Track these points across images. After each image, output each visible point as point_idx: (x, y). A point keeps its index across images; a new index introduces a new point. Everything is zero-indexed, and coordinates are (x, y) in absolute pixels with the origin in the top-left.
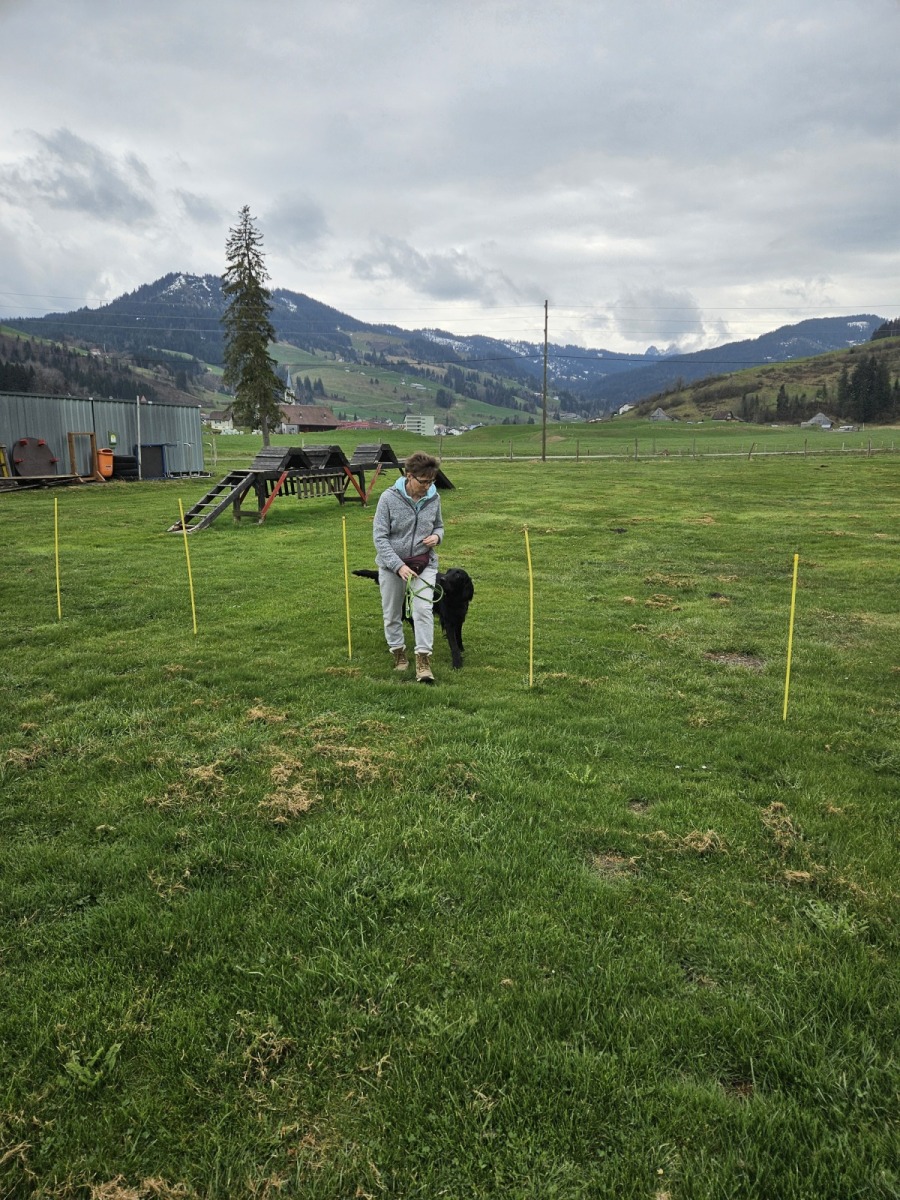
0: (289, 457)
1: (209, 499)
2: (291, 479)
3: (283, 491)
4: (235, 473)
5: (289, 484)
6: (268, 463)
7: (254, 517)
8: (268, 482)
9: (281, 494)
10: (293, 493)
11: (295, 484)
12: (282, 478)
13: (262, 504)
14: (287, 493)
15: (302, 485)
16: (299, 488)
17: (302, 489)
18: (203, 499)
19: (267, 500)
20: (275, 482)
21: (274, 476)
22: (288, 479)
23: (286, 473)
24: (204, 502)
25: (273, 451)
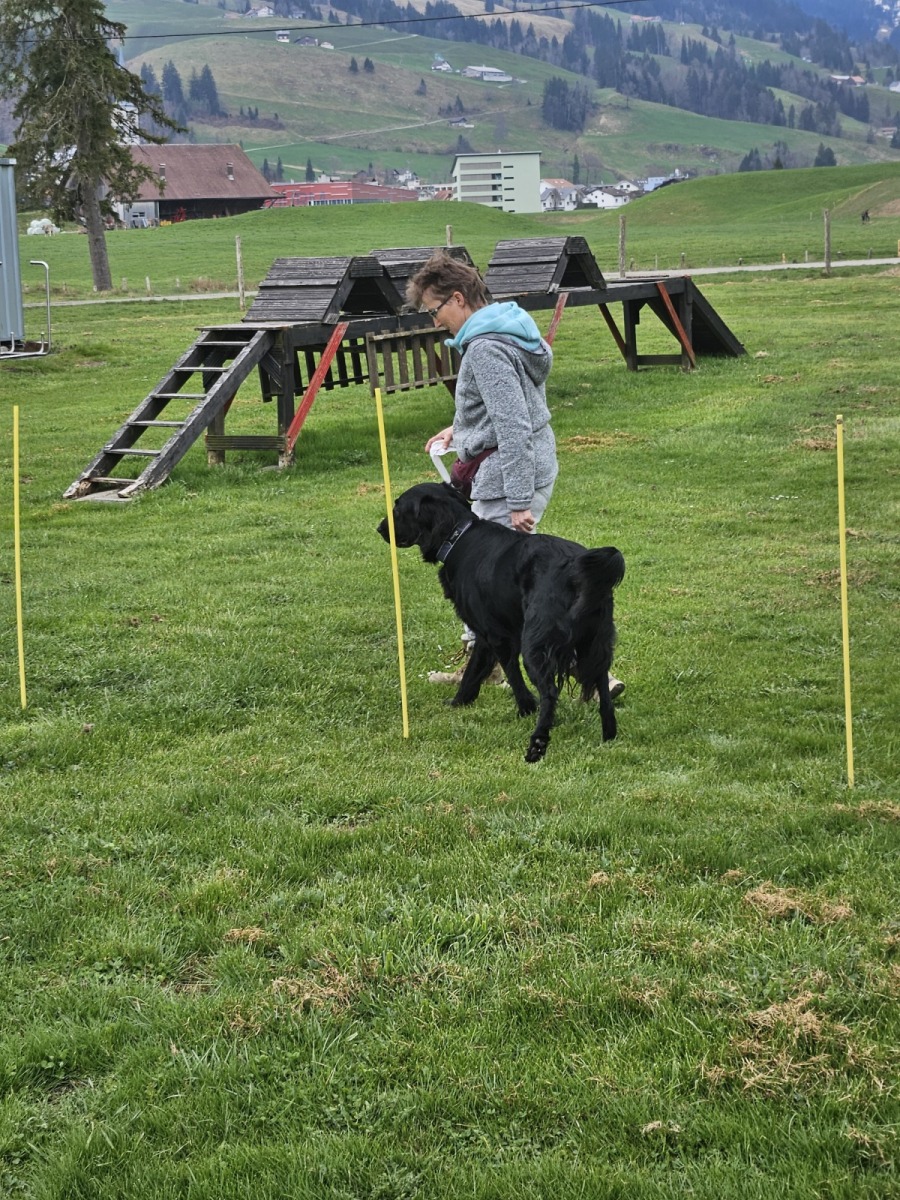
0: (350, 286)
1: (157, 405)
2: (353, 342)
3: (336, 377)
4: (216, 334)
5: (348, 356)
6: (294, 304)
7: (261, 448)
8: (301, 354)
9: (329, 384)
10: (359, 379)
11: (363, 357)
12: (332, 344)
13: (286, 416)
14: (344, 382)
15: (380, 357)
16: (372, 365)
17: (381, 368)
18: (142, 406)
19: (298, 401)
20: (317, 355)
21: (314, 339)
22: (346, 344)
23: (342, 328)
24: (144, 416)
25: (310, 270)
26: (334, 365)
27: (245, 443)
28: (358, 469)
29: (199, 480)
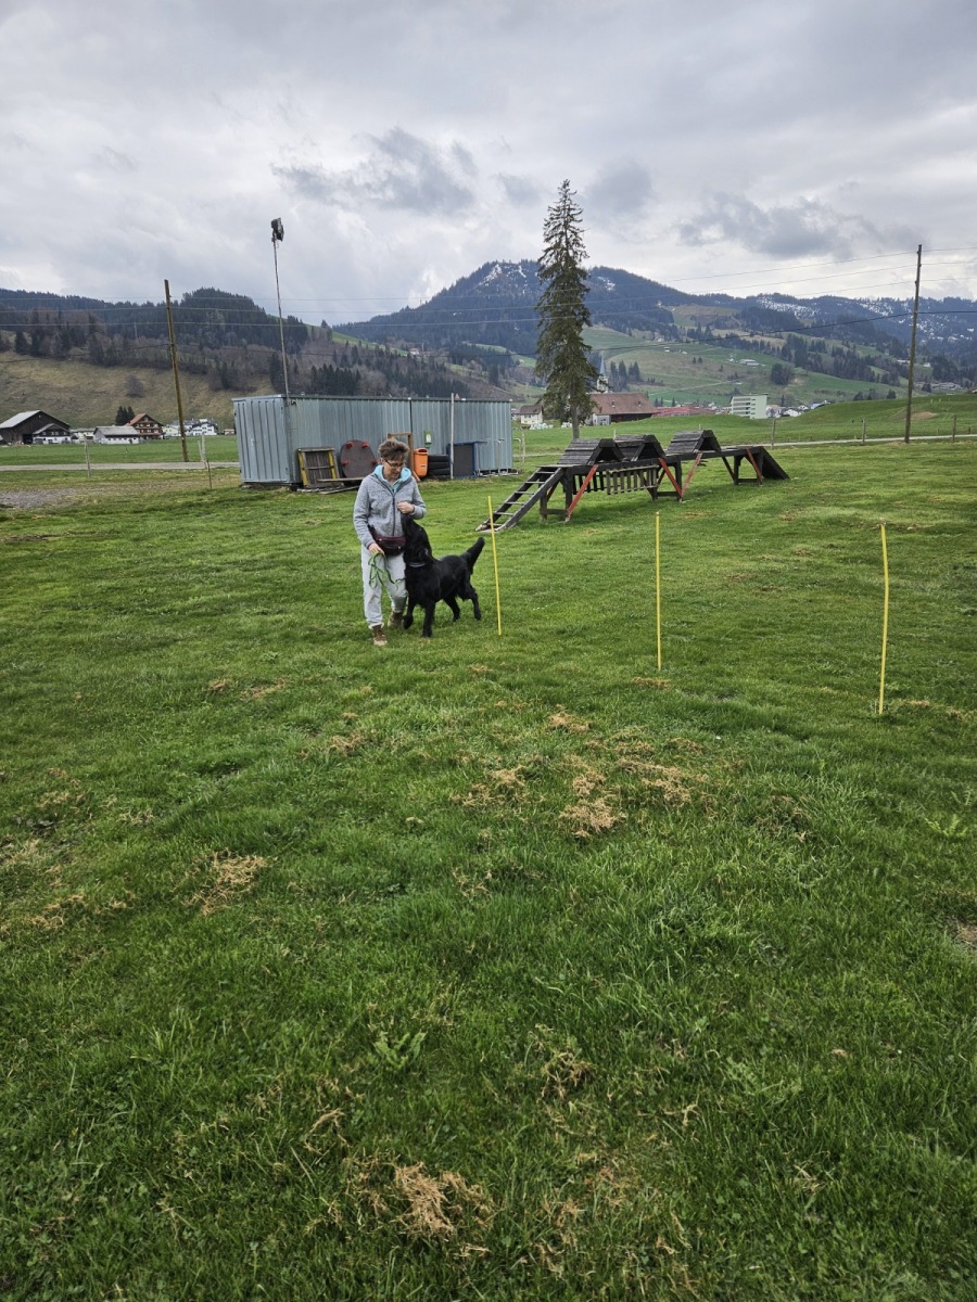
1: (517, 496)
2: (601, 473)
3: (592, 487)
4: (543, 469)
5: (598, 479)
6: (577, 457)
7: (561, 514)
9: (589, 490)
10: (602, 489)
11: (605, 479)
12: (591, 473)
13: (569, 501)
14: (596, 490)
15: (611, 479)
16: (609, 482)
17: (612, 484)
18: (510, 497)
19: (574, 496)
20: (584, 477)
21: (583, 471)
22: (598, 474)
23: (596, 467)
24: (510, 500)
25: (585, 444)
26: (592, 480)
27: (554, 512)
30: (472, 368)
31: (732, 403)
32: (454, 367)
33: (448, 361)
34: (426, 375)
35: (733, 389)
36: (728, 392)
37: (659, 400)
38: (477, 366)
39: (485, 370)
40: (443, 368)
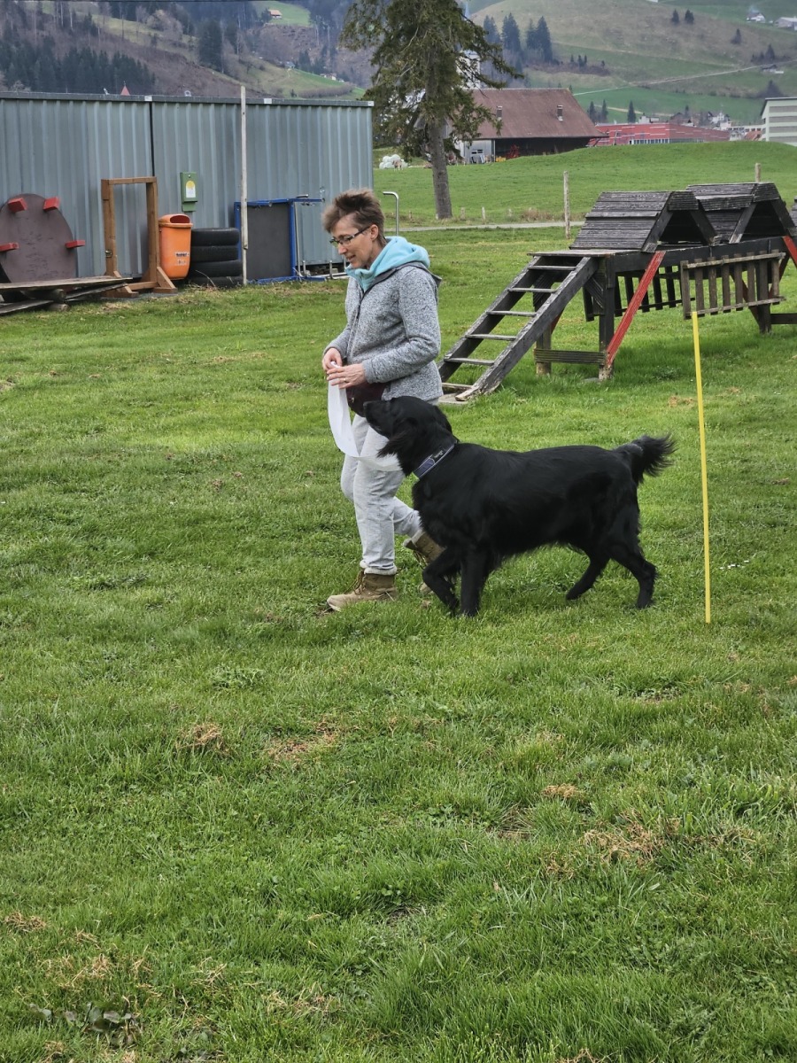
0: (668, 218)
1: (492, 321)
2: (669, 269)
3: (652, 301)
4: (546, 259)
5: (663, 282)
6: (617, 234)
7: (584, 362)
8: (621, 279)
9: (645, 307)
10: (672, 303)
11: (676, 283)
12: (649, 271)
13: (607, 334)
14: (659, 305)
15: (692, 283)
16: (684, 291)
17: (693, 293)
18: (479, 321)
19: (618, 321)
20: (635, 280)
21: (634, 265)
22: (662, 271)
23: (660, 256)
24: (480, 330)
25: (633, 203)
26: (651, 289)
27: (569, 357)
28: (670, 383)
29: (528, 388)
30: (158, 28)
31: (766, 114)
32: (115, 25)
33: (102, 11)
34: (49, 42)
35: (764, 86)
36: (753, 91)
37: (598, 106)
38: (169, 22)
39: (188, 30)
40: (89, 28)
